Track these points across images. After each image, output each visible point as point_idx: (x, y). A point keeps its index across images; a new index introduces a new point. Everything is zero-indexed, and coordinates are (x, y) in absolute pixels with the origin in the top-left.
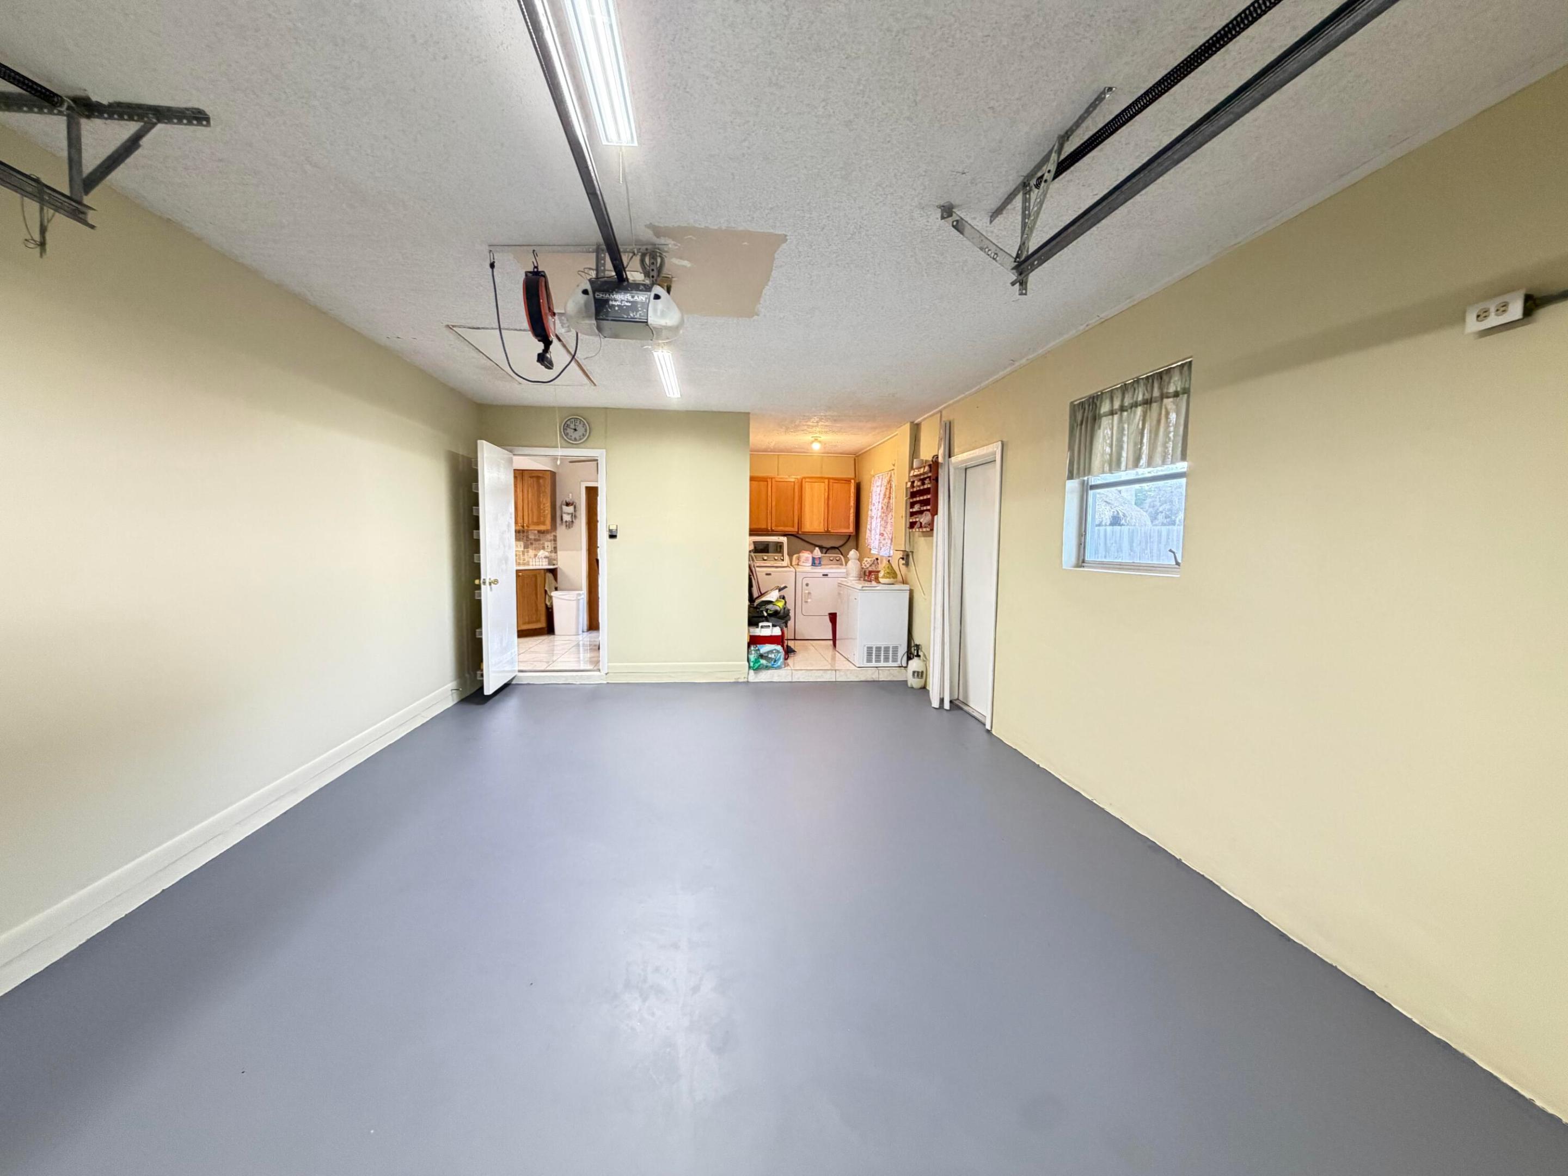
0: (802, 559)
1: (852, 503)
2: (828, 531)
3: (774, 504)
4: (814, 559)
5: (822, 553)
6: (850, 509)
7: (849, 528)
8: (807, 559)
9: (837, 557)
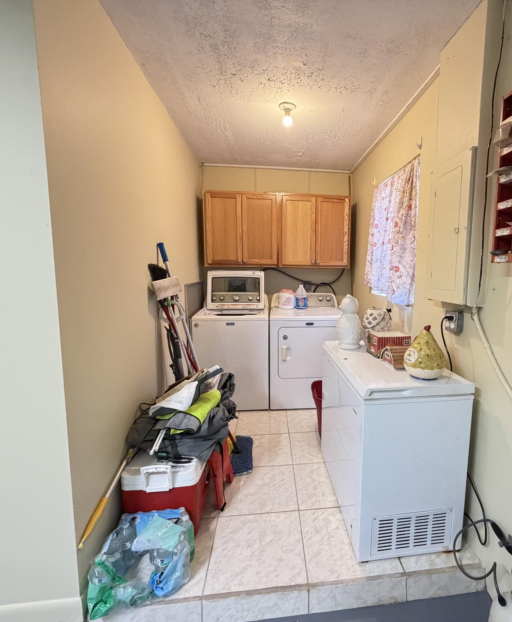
0: (282, 300)
1: (346, 228)
2: (315, 264)
3: (245, 228)
4: (297, 300)
5: (307, 290)
6: (344, 236)
7: (343, 260)
8: (288, 300)
9: (327, 296)
